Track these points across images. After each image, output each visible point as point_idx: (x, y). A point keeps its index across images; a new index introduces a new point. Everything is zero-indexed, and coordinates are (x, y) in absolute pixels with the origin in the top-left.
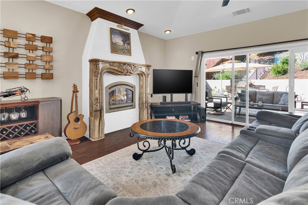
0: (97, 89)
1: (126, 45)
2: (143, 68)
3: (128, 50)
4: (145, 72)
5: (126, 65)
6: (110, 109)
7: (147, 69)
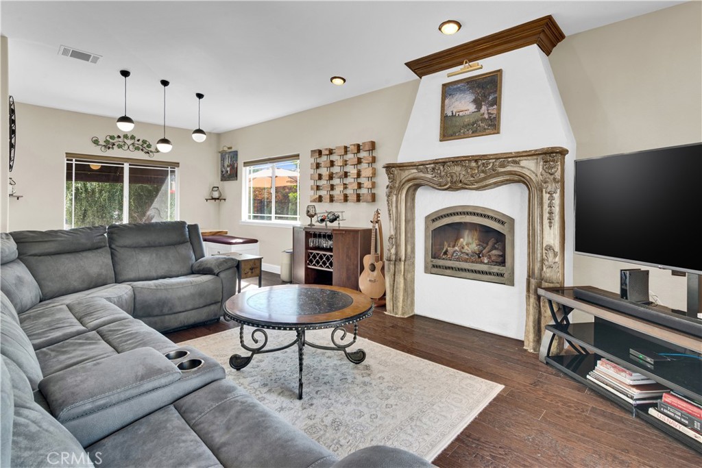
1: (484, 108)
2: (523, 163)
3: (491, 120)
4: (534, 175)
5: (448, 163)
6: (434, 266)
7: (542, 163)
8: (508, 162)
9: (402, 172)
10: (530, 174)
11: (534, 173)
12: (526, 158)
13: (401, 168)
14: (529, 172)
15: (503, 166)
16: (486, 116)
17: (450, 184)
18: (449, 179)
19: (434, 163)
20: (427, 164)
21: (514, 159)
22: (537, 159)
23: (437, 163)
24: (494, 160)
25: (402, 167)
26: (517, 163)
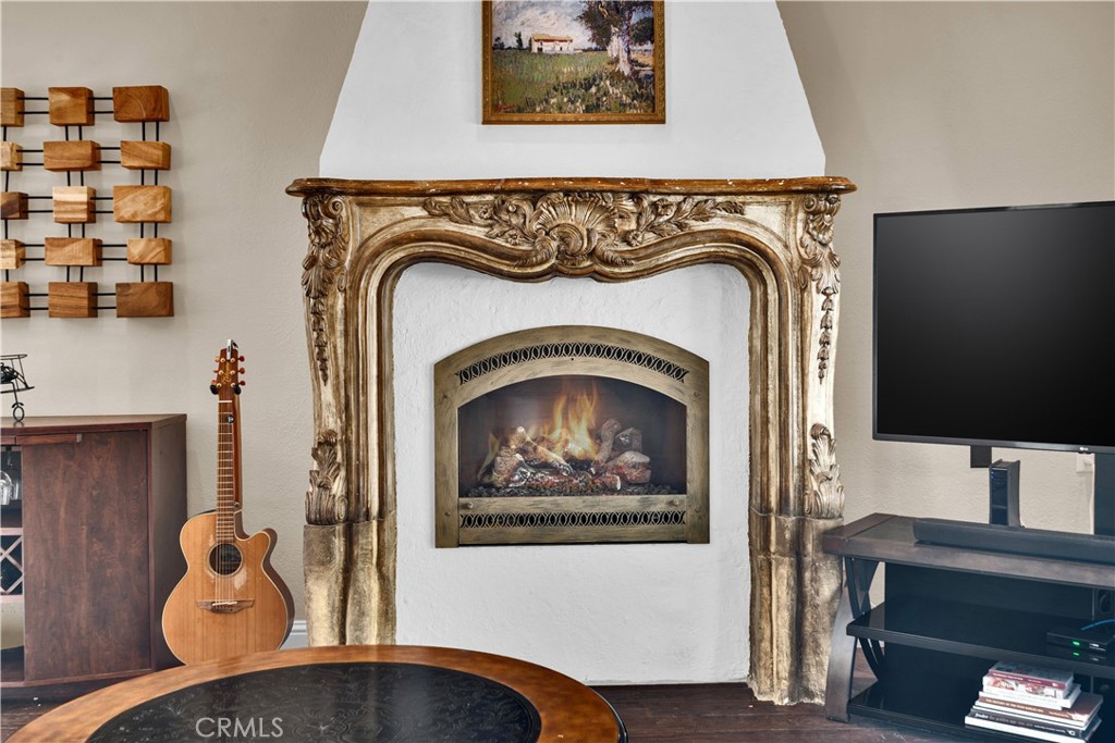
0: (325, 381)
1: (617, 45)
2: (754, 211)
3: (639, 81)
4: (780, 245)
5: (553, 196)
6: (469, 521)
7: (801, 215)
8: (716, 206)
9: (367, 214)
10: (771, 240)
11: (779, 239)
12: (759, 198)
13: (365, 199)
14: (768, 235)
15: (702, 215)
16: (625, 69)
17: (553, 261)
18: (554, 244)
19: (502, 191)
20: (470, 193)
21: (729, 198)
22: (788, 204)
23: (510, 192)
24: (680, 198)
25: (368, 193)
26: (736, 209)
